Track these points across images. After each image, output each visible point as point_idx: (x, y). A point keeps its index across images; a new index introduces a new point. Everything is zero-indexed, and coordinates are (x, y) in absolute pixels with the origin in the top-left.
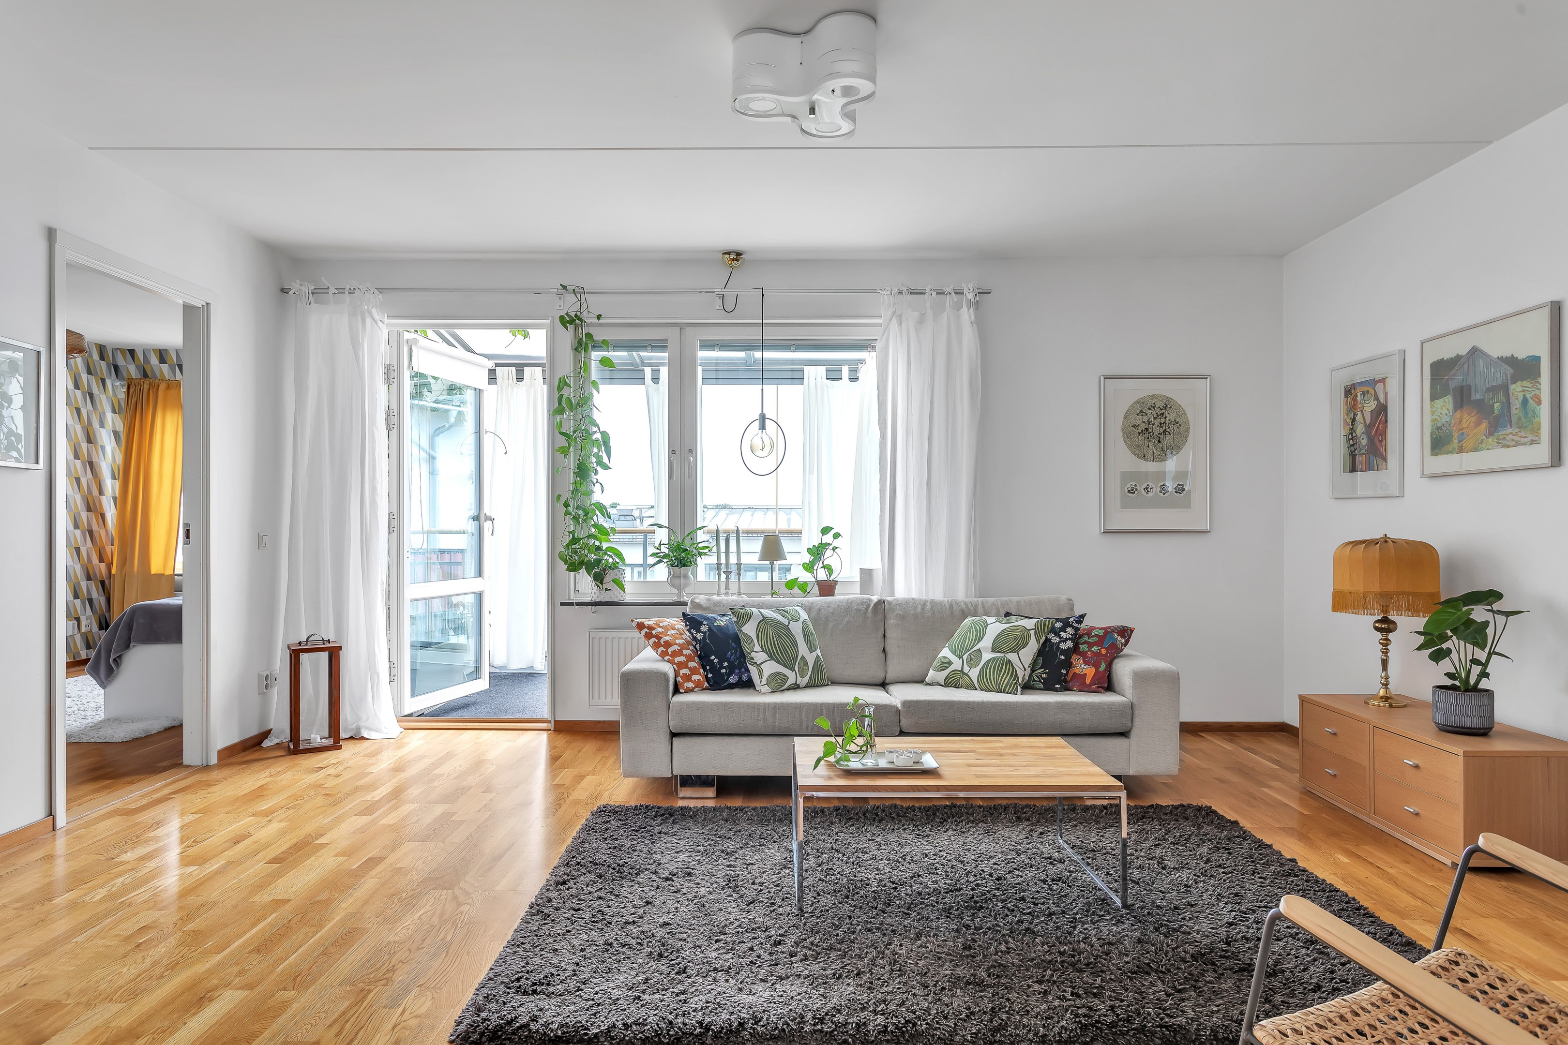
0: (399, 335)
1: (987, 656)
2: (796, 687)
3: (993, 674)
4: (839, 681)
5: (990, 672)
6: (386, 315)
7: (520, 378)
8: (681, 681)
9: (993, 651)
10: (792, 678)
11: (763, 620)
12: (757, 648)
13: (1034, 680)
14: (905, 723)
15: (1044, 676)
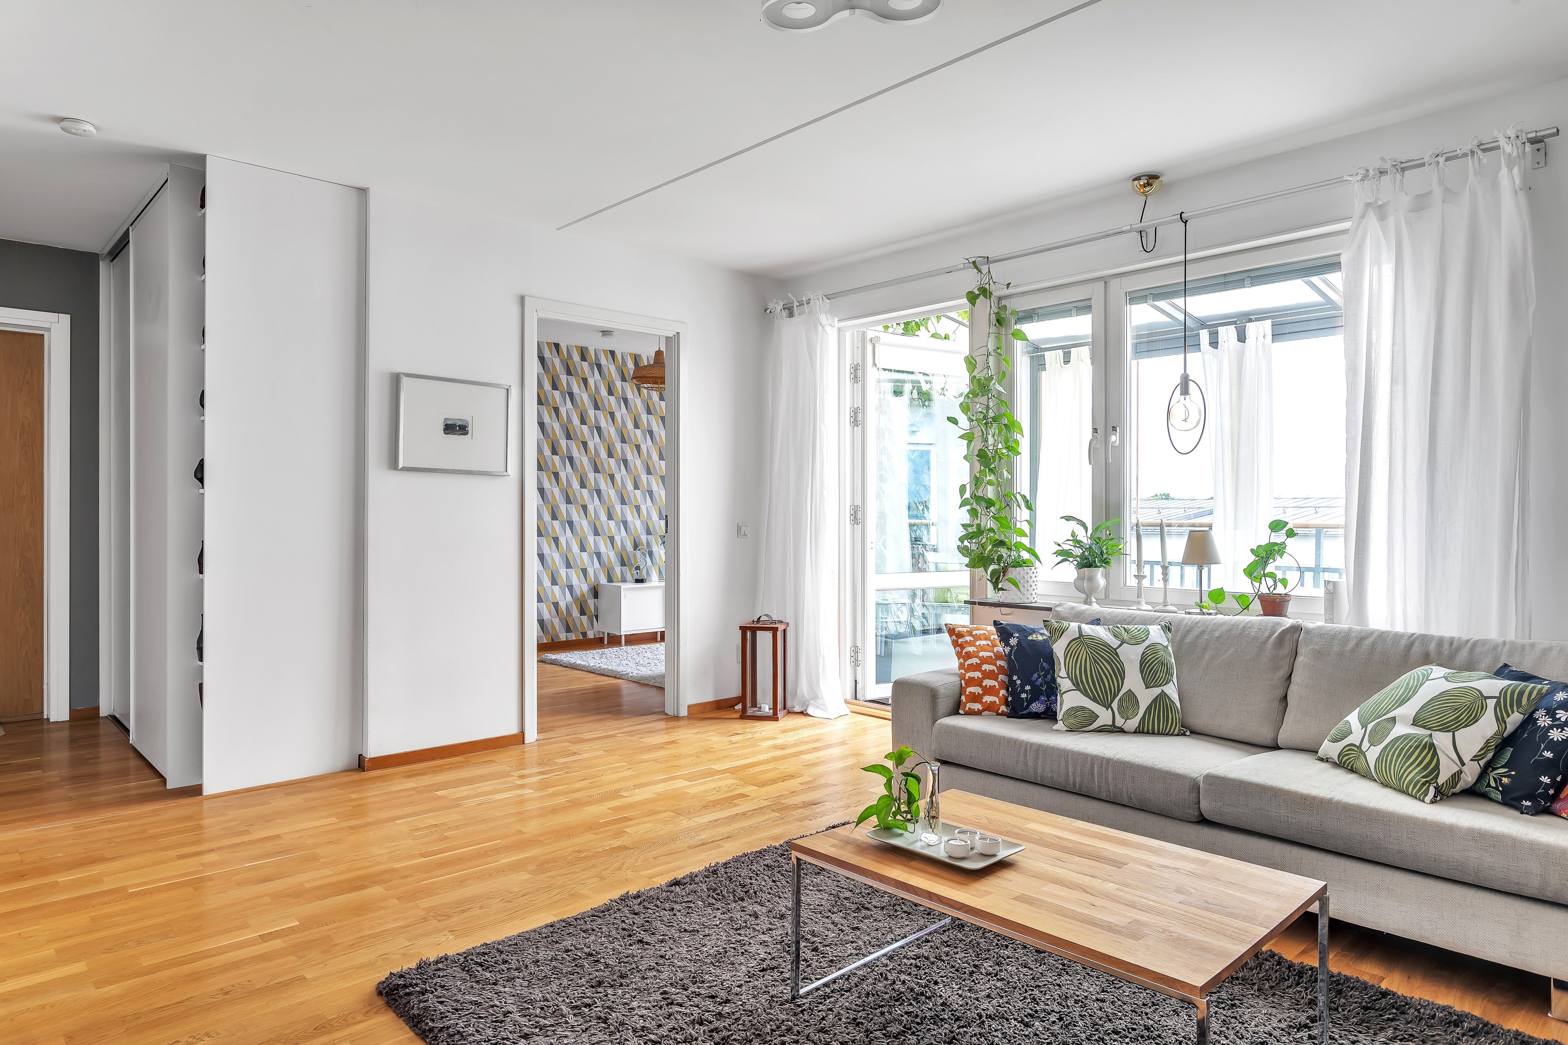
0: (864, 334)
1: (1400, 730)
2: (1113, 730)
3: (1396, 761)
4: (1199, 732)
5: (1393, 756)
6: (836, 319)
7: (1067, 361)
8: (964, 700)
9: (1415, 723)
10: (1104, 717)
11: (1079, 638)
12: (1063, 673)
13: (1489, 785)
14: (1206, 806)
15: (1505, 780)
